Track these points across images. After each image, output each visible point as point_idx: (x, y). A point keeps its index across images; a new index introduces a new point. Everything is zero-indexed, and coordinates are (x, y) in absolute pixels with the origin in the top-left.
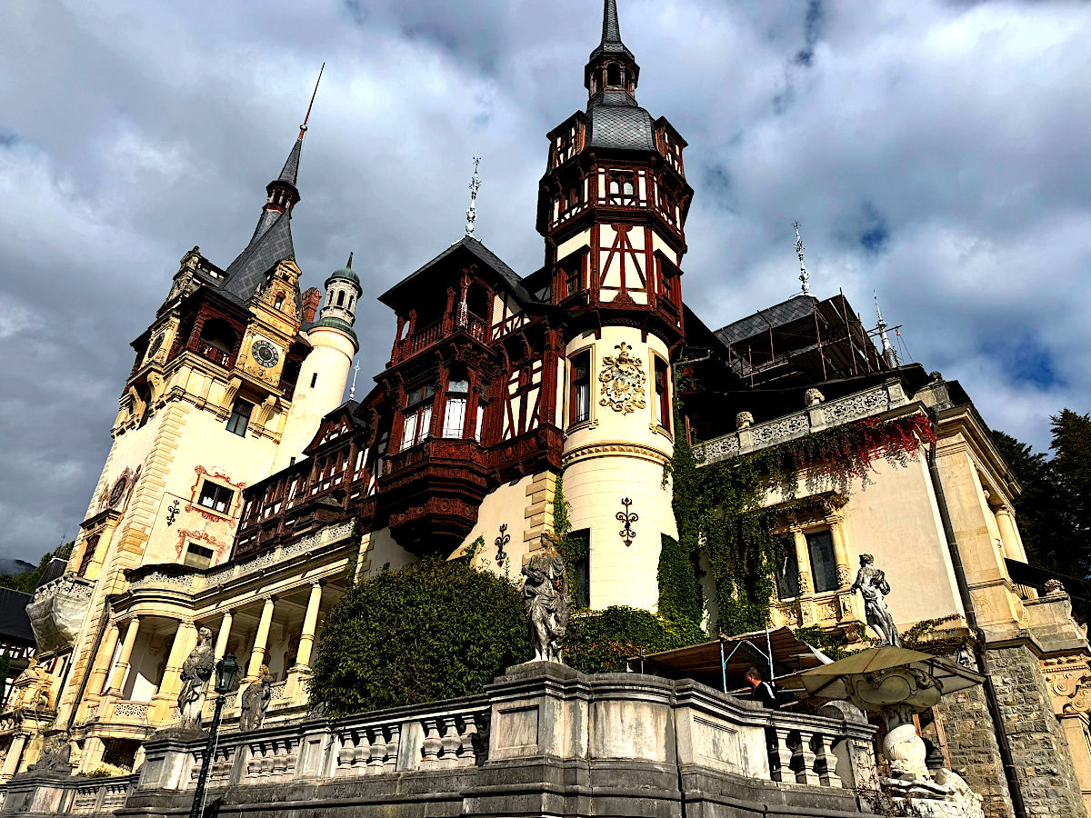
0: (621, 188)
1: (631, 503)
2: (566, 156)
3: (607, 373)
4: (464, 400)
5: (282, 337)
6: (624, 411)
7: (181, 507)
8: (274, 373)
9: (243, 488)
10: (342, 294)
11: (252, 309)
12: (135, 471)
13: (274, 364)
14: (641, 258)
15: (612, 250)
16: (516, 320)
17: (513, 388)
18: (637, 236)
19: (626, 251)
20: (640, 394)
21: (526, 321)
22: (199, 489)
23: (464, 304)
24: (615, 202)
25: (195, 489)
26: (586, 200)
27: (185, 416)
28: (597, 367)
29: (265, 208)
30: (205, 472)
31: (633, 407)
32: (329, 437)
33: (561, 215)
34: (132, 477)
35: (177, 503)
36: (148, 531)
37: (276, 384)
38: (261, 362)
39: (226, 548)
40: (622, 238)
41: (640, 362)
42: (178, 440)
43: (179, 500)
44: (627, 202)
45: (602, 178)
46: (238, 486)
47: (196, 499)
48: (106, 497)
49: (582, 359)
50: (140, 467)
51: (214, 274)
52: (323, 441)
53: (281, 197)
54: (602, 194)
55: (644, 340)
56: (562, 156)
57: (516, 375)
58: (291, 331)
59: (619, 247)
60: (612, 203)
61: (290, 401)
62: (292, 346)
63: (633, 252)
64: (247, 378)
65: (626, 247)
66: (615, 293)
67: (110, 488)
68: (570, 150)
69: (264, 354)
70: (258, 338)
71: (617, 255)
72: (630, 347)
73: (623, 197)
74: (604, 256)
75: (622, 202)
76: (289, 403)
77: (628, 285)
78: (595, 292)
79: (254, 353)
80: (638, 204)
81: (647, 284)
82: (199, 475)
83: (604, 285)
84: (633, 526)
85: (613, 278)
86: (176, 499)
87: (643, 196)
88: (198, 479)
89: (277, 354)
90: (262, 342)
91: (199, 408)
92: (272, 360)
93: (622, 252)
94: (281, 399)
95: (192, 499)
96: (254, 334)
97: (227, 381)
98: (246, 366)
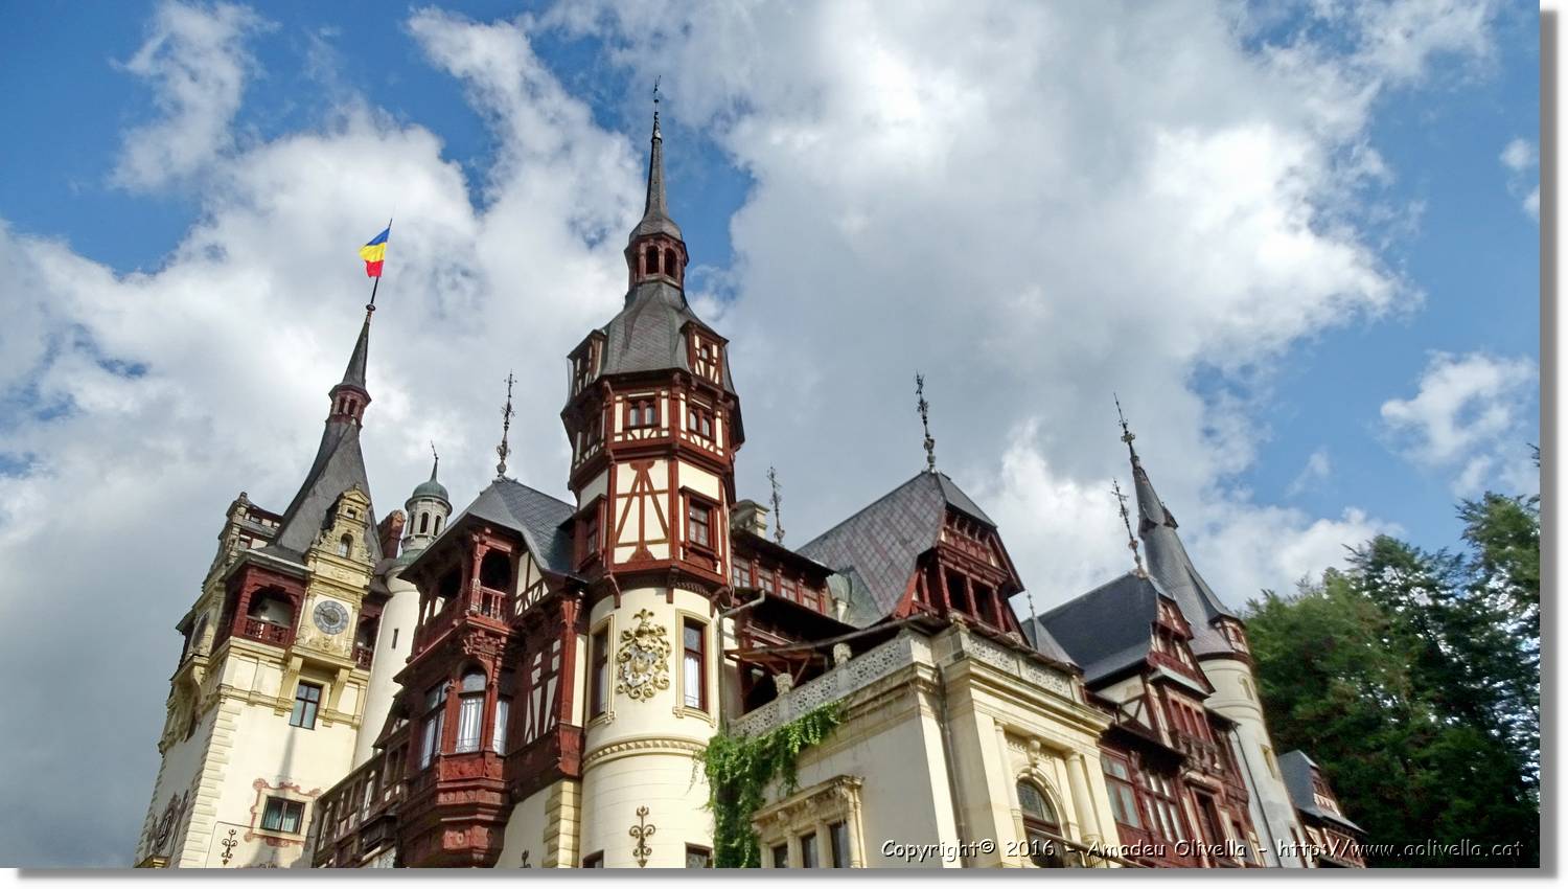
0: (641, 417)
1: (647, 813)
2: (583, 383)
3: (625, 651)
4: (481, 700)
5: (350, 590)
6: (642, 696)
7: (239, 837)
8: (343, 642)
9: (317, 797)
10: (425, 517)
11: (311, 566)
12: (182, 798)
13: (343, 628)
14: (664, 500)
15: (630, 496)
16: (536, 589)
17: (536, 675)
18: (659, 472)
19: (648, 493)
20: (663, 671)
21: (545, 591)
22: (260, 810)
23: (476, 580)
24: (633, 436)
25: (256, 810)
26: (603, 437)
27: (236, 719)
28: (615, 646)
29: (327, 422)
30: (267, 786)
31: (653, 690)
32: (400, 722)
33: (582, 455)
34: (179, 806)
35: (232, 833)
37: (349, 654)
38: (326, 629)
40: (643, 478)
41: (664, 630)
42: (228, 751)
43: (235, 828)
44: (647, 432)
45: (619, 409)
46: (310, 794)
47: (258, 823)
48: (155, 834)
49: (602, 637)
50: (186, 792)
51: (267, 523)
52: (395, 729)
53: (347, 405)
54: (619, 428)
55: (670, 601)
56: (580, 382)
57: (538, 659)
58: (362, 581)
59: (638, 490)
60: (630, 438)
61: (369, 670)
62: (365, 600)
63: (653, 493)
64: (308, 655)
65: (646, 489)
66: (633, 549)
67: (158, 823)
68: (587, 375)
69: (329, 617)
70: (320, 599)
71: (636, 500)
72: (651, 614)
73: (642, 427)
74: (620, 504)
75: (642, 434)
76: (367, 673)
77: (647, 538)
78: (608, 552)
79: (317, 621)
80: (659, 433)
81: (671, 532)
82: (259, 791)
83: (621, 541)
84: (648, 842)
85: (629, 533)
86: (232, 827)
87: (665, 423)
88: (259, 796)
89: (346, 614)
90: (326, 603)
91: (252, 703)
92: (340, 623)
93: (642, 495)
94: (357, 671)
95: (252, 823)
96: (315, 596)
97: (285, 662)
98: (308, 639)
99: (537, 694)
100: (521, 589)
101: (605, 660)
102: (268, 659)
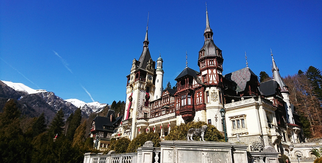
0: (212, 63)
1: (217, 115)
3: (212, 95)
4: (190, 98)
5: (152, 74)
7: (142, 107)
8: (152, 81)
10: (160, 63)
11: (147, 71)
13: (151, 79)
14: (215, 75)
15: (211, 74)
16: (196, 85)
18: (214, 71)
20: (217, 98)
21: (198, 86)
23: (188, 83)
26: (206, 65)
28: (210, 94)
31: (216, 100)
32: (165, 94)
36: (138, 112)
37: (152, 83)
40: (212, 72)
41: (217, 93)
44: (212, 65)
45: (208, 61)
47: (144, 105)
49: (208, 92)
54: (208, 65)
55: (217, 89)
57: (198, 94)
60: (210, 66)
63: (214, 74)
66: (212, 82)
71: (212, 75)
72: (215, 90)
74: (209, 75)
76: (155, 86)
77: (214, 80)
78: (209, 82)
80: (214, 66)
81: (217, 80)
84: (217, 119)
85: (211, 79)
87: (215, 64)
88: (144, 102)
90: (149, 76)
93: (212, 74)
94: (153, 85)
97: (145, 84)
99: (198, 98)
100: (193, 84)
101: (208, 96)
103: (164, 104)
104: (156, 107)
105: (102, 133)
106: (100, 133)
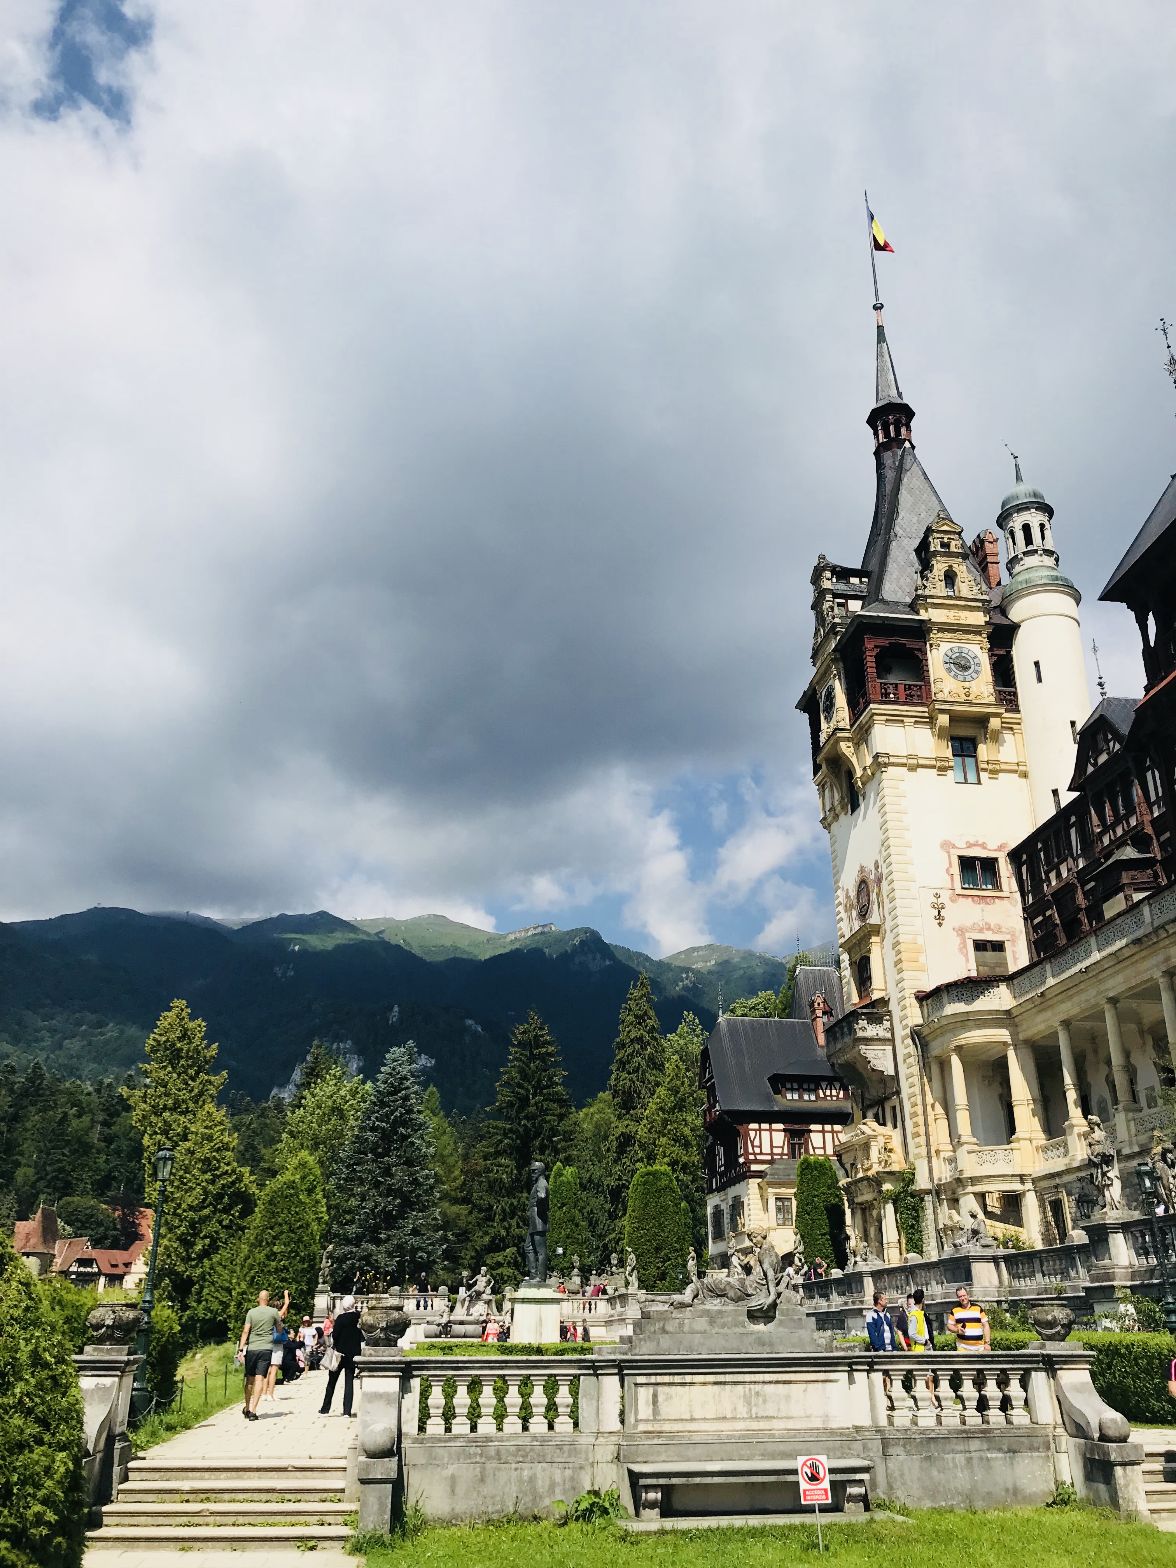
5: (972, 631)
7: (945, 899)
8: (983, 686)
9: (1009, 851)
10: (1026, 528)
11: (923, 615)
12: (873, 869)
13: (977, 672)
22: (956, 869)
25: (952, 872)
27: (904, 787)
29: (877, 454)
30: (954, 846)
34: (872, 877)
36: (920, 940)
37: (992, 699)
38: (961, 678)
39: (1017, 933)
42: (908, 819)
43: (939, 892)
46: (1000, 848)
47: (958, 884)
48: (852, 905)
50: (876, 863)
51: (854, 580)
52: (1090, 769)
58: (980, 618)
61: (1018, 711)
62: (991, 639)
64: (954, 708)
67: (853, 894)
69: (960, 665)
70: (945, 647)
76: (1017, 715)
79: (949, 670)
82: (948, 853)
86: (935, 891)
88: (949, 857)
89: (976, 657)
90: (951, 649)
91: (913, 768)
92: (973, 667)
94: (1005, 715)
95: (952, 885)
96: (939, 646)
97: (931, 721)
98: (946, 691)
102: (913, 720)
103: (1106, 841)
104: (1053, 875)
105: (771, 1130)
106: (760, 1130)
